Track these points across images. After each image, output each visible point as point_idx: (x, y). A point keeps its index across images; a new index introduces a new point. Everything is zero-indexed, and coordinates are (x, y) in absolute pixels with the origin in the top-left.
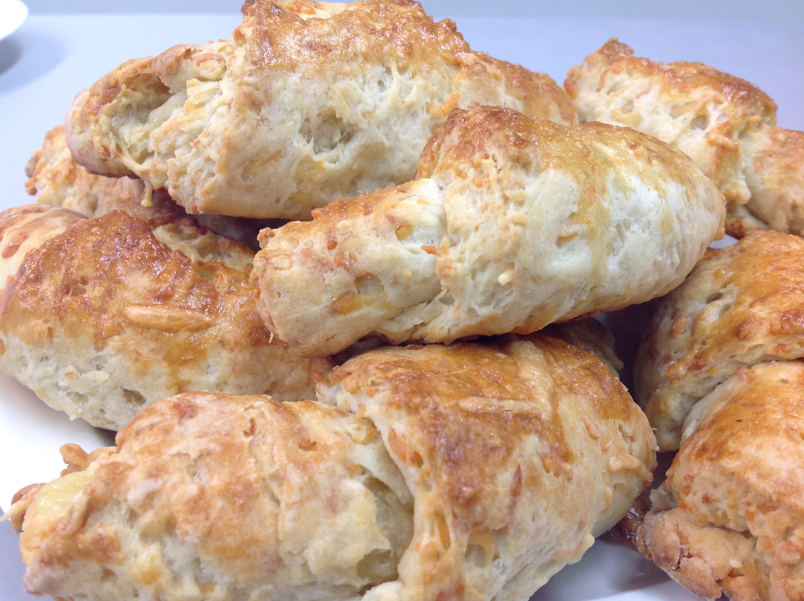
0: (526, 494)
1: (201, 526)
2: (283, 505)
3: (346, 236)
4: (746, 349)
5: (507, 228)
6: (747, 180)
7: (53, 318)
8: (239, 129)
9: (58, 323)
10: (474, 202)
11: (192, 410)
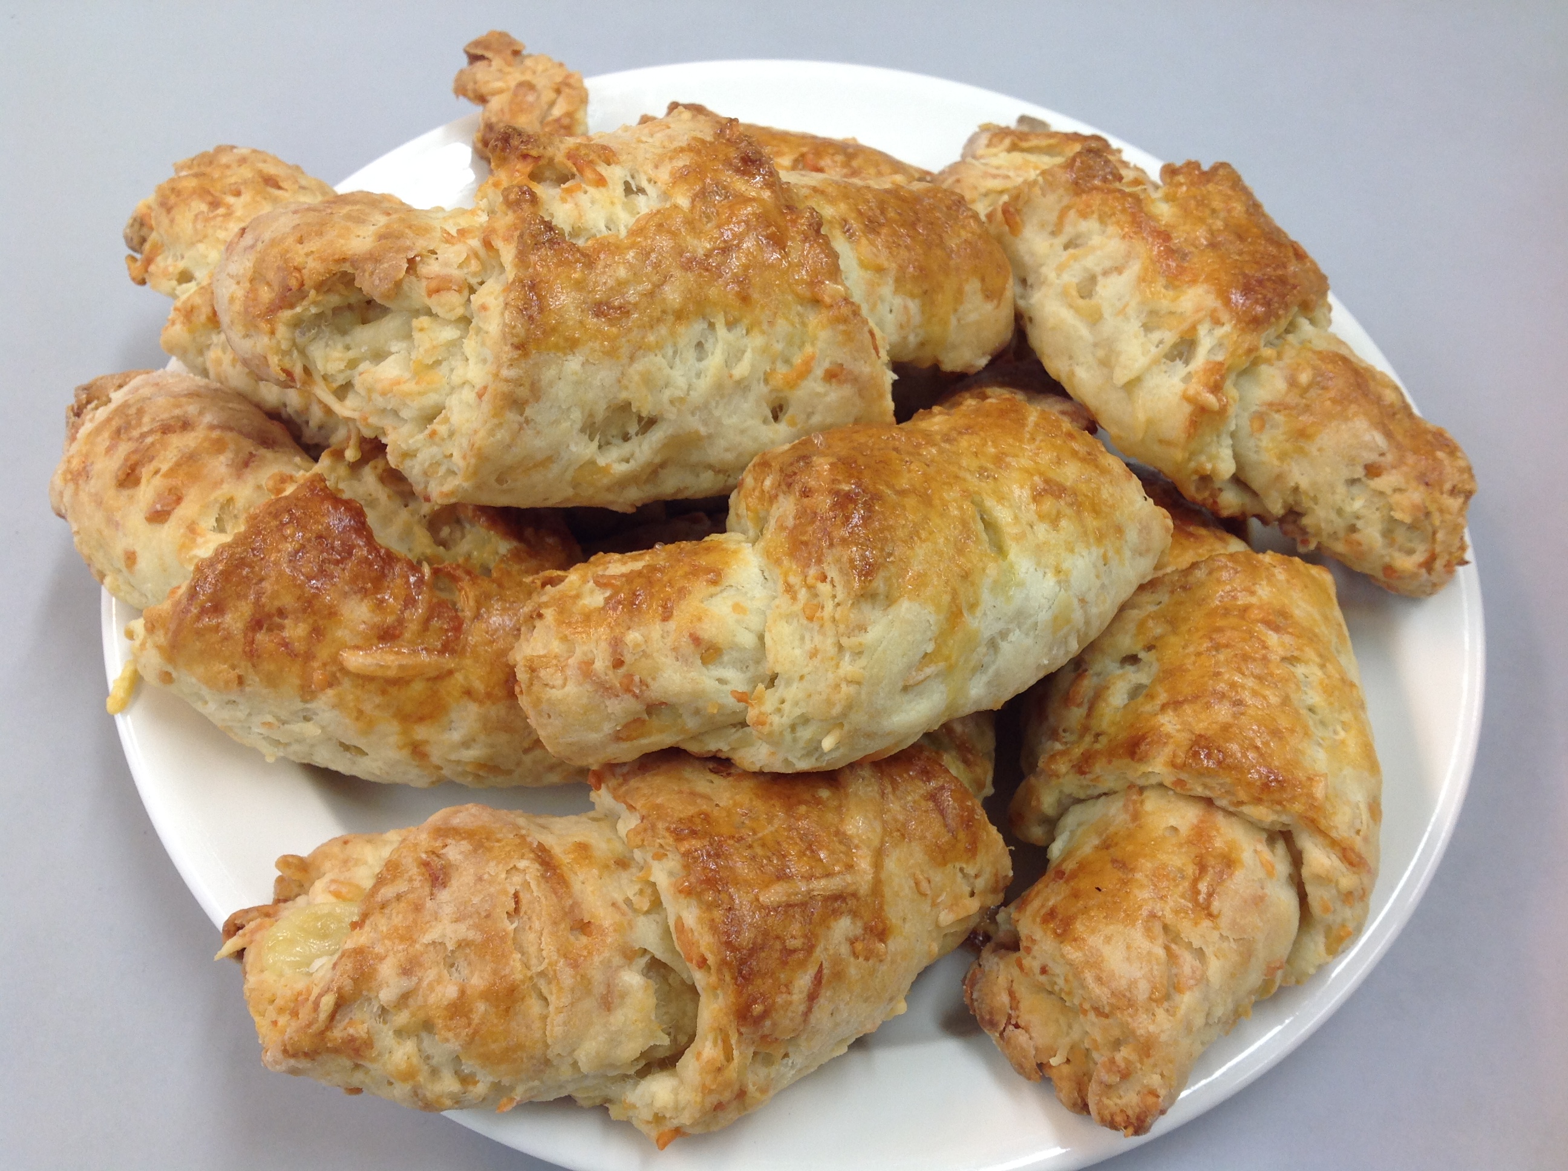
0: (826, 993)
1: (464, 1033)
2: (551, 1008)
3: (637, 657)
4: (1140, 773)
5: (837, 686)
6: (1233, 446)
7: (243, 663)
8: (493, 436)
9: (250, 670)
10: (802, 638)
11: (445, 874)
